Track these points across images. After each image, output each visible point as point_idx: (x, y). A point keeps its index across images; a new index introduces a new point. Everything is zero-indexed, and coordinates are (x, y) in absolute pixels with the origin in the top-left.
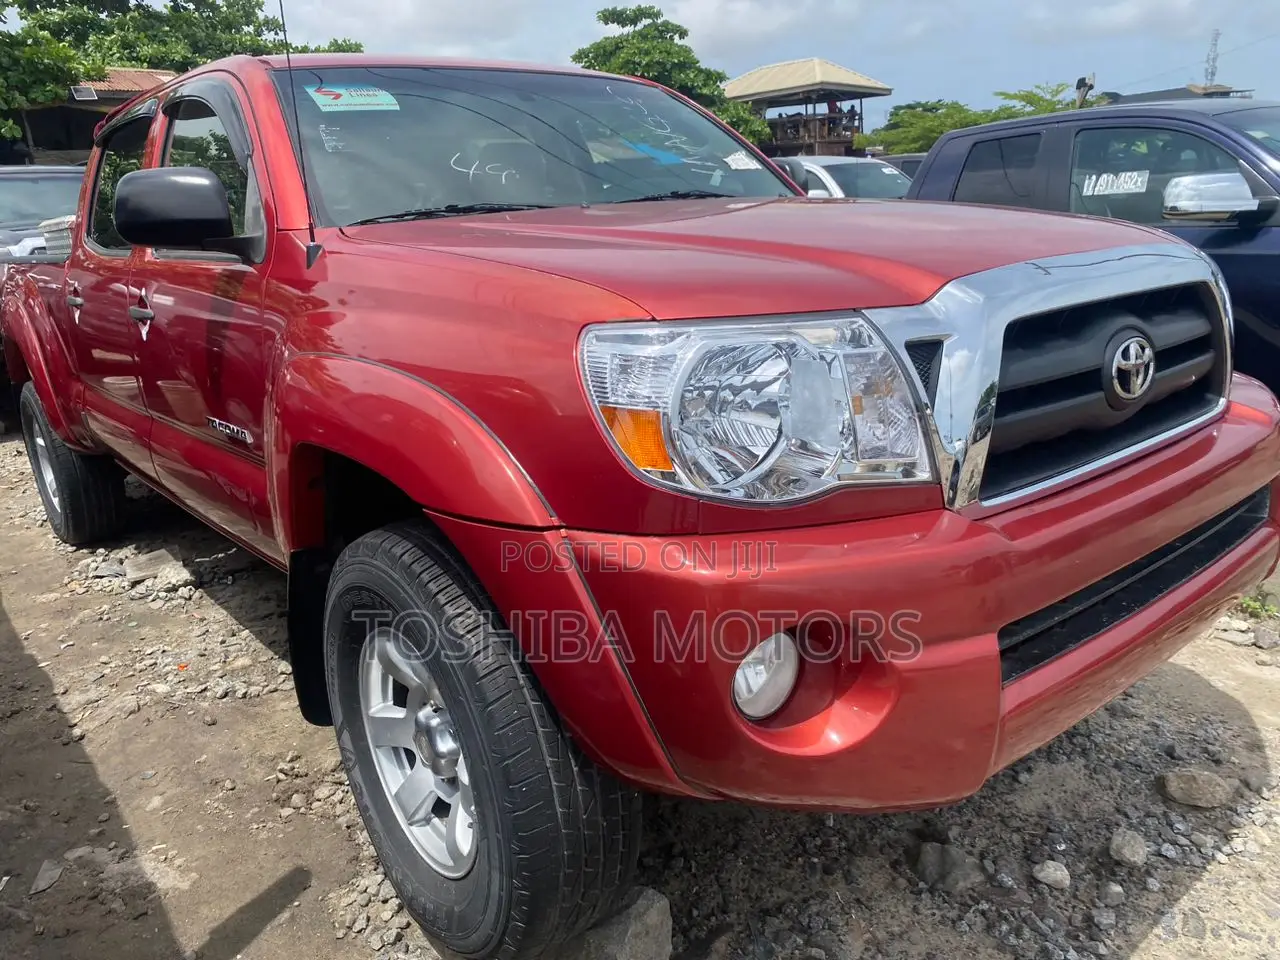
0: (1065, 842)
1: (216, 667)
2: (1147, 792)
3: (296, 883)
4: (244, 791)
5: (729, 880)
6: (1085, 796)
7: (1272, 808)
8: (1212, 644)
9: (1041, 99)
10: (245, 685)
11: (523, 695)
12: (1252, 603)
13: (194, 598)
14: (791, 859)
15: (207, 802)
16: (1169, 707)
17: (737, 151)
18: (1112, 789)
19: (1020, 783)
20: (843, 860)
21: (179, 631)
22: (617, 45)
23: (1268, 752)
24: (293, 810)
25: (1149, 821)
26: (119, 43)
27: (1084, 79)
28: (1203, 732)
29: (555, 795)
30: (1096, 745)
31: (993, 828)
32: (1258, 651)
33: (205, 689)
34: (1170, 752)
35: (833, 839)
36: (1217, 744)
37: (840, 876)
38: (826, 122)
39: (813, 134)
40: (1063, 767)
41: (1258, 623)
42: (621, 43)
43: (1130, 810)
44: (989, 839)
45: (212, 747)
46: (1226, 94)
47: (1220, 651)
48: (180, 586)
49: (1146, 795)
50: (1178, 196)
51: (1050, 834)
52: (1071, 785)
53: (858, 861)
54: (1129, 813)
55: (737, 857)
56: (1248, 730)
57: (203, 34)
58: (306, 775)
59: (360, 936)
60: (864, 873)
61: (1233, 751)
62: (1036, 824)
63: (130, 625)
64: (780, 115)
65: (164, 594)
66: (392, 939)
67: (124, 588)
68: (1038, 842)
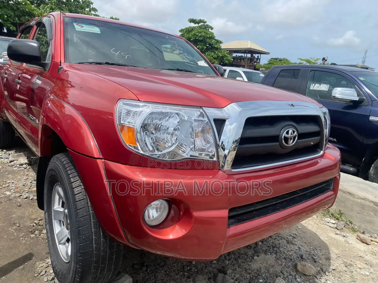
0: (262, 279)
1: (27, 189)
2: (292, 268)
3: (28, 257)
4: (22, 227)
5: (158, 276)
6: (273, 266)
7: (328, 278)
8: (323, 226)
9: (312, 62)
10: (33, 196)
11: (89, 209)
12: (337, 216)
13: (27, 168)
14: (178, 272)
15: (10, 229)
16: (306, 243)
17: (202, 60)
18: (281, 265)
19: (254, 259)
20: (194, 275)
21: (19, 177)
22: (192, 29)
23: (331, 261)
24: (35, 235)
25: (290, 277)
26: (50, 8)
27: (324, 58)
28: (313, 252)
29: (94, 241)
30: (280, 251)
31: (242, 272)
32: (337, 230)
33: (21, 196)
34: (302, 257)
35: (193, 268)
36: (317, 256)
37: (192, 280)
38: (250, 59)
39: (245, 62)
40: (269, 256)
41: (338, 222)
42: (194, 29)
43: (285, 273)
44: (240, 275)
45: (17, 213)
46: (367, 68)
47: (325, 228)
48: (24, 164)
49: (291, 269)
50: (336, 93)
51: (259, 276)
52: (269, 262)
53: (198, 276)
54: (284, 274)
55: (162, 269)
56: (327, 253)
57: (74, 9)
58: (42, 225)
59: (42, 277)
60: (199, 280)
61: (321, 259)
62: (256, 273)
63: (6, 173)
64: (236, 56)
65: (19, 166)
66: (50, 279)
67: (7, 162)
68: (254, 278)
